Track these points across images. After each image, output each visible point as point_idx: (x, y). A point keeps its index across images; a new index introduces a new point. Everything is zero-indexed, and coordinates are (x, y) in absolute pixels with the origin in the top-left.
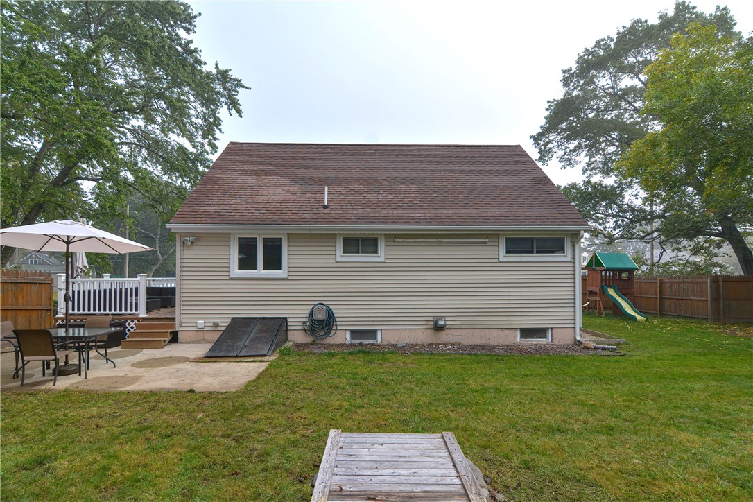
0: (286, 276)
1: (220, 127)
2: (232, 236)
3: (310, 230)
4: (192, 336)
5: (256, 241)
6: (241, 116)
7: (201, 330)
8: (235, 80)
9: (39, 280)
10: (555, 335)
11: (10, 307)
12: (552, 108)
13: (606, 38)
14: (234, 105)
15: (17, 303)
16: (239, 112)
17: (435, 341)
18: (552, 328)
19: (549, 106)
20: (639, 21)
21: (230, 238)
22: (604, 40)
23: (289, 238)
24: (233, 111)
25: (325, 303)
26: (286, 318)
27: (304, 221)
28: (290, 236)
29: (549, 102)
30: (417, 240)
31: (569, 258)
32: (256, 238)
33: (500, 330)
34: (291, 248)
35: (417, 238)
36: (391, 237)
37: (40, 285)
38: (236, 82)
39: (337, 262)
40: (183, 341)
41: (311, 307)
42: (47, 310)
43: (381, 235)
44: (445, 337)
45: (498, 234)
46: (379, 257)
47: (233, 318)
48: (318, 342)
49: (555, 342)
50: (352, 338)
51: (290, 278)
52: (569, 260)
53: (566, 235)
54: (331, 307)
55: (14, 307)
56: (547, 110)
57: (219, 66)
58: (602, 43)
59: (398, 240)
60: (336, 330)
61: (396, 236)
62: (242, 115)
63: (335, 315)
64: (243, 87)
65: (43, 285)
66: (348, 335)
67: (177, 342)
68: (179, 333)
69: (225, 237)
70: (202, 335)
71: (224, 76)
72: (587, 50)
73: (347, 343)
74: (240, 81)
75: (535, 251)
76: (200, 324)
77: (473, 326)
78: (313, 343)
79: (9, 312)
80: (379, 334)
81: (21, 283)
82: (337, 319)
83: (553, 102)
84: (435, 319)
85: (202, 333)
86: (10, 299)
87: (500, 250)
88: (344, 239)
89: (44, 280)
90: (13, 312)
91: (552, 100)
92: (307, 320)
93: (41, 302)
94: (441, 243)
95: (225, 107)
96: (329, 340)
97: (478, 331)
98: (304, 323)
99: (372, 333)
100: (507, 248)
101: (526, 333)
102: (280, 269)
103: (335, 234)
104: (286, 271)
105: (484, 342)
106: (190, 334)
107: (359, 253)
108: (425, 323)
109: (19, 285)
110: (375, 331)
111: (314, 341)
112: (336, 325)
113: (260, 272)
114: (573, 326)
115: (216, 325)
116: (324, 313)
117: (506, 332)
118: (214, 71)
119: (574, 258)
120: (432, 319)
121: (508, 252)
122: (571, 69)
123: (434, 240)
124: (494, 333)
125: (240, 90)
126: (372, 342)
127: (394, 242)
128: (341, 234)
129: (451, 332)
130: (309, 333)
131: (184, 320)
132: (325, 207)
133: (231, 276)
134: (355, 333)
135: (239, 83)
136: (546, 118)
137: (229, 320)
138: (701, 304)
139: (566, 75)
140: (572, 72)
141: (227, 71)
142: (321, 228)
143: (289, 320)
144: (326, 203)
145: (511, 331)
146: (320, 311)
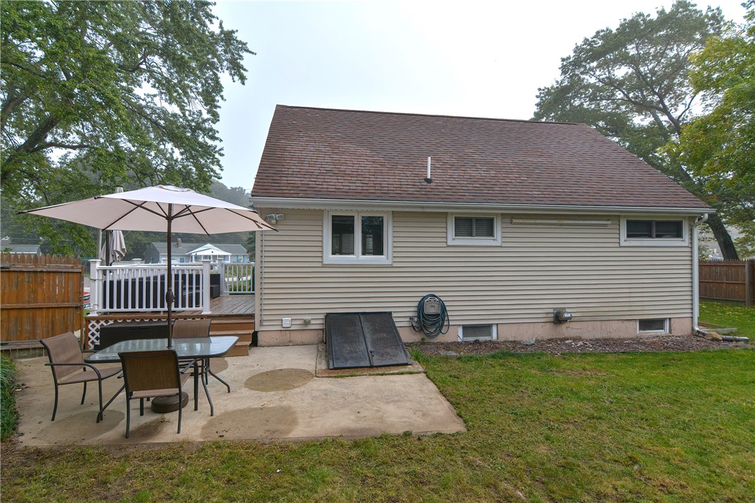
0: (389, 262)
1: (222, 94)
2: (325, 213)
3: (423, 207)
4: (276, 337)
5: (354, 221)
6: (243, 84)
7: (287, 330)
8: (240, 42)
9: (66, 267)
10: (673, 326)
11: (27, 305)
12: (542, 95)
13: (605, 30)
14: (237, 70)
15: (36, 301)
16: (243, 78)
17: (555, 336)
18: (670, 319)
19: (540, 93)
20: (640, 15)
21: (322, 216)
22: (603, 31)
23: (393, 217)
24: (236, 78)
25: (437, 294)
26: (390, 313)
27: (412, 197)
28: (395, 214)
29: (540, 89)
30: (538, 221)
31: (686, 243)
32: (353, 217)
33: (620, 322)
34: (396, 229)
35: (538, 219)
36: (510, 217)
37: (67, 275)
38: (240, 46)
39: (448, 246)
40: (264, 344)
41: (419, 299)
42: (77, 307)
43: (496, 214)
44: (566, 331)
45: (619, 216)
46: (494, 240)
47: (328, 315)
48: (427, 340)
49: (675, 333)
50: (464, 335)
51: (395, 265)
52: (687, 245)
53: (684, 218)
54: (443, 299)
55: (33, 305)
56: (537, 97)
57: (223, 25)
58: (602, 34)
59: (517, 221)
60: (449, 325)
61: (513, 216)
62: (246, 82)
63: (447, 308)
64: (248, 51)
65: (70, 275)
66: (460, 332)
67: (257, 346)
68: (259, 334)
69: (317, 215)
70: (288, 336)
71: (228, 37)
72: (586, 40)
73: (459, 340)
74: (245, 44)
75: (654, 235)
76: (287, 321)
77: (594, 318)
78: (423, 342)
79: (25, 312)
80: (494, 329)
81: (41, 272)
82: (449, 313)
83: (544, 90)
84: (556, 311)
85: (288, 333)
86: (27, 293)
87: (621, 234)
88: (457, 219)
89: (72, 268)
90: (31, 313)
91: (542, 88)
92: (416, 314)
93: (68, 297)
94: (562, 225)
95: (227, 72)
96: (441, 338)
97: (599, 323)
98: (411, 318)
99: (486, 328)
100: (627, 232)
101: (646, 324)
102: (382, 254)
103: (447, 213)
104: (390, 256)
105: (605, 336)
106: (274, 335)
107: (472, 236)
108: (545, 316)
109: (39, 275)
110: (490, 326)
111: (423, 339)
112: (448, 320)
113: (358, 257)
114: (690, 315)
115: (307, 323)
116: (436, 306)
117: (626, 323)
118: (217, 31)
119: (691, 243)
120: (552, 311)
121: (628, 236)
122: (569, 58)
123: (555, 222)
124: (615, 325)
125: (244, 54)
126: (488, 338)
127: (511, 223)
128: (452, 214)
129: (572, 325)
130: (416, 329)
131: (265, 318)
132: (429, 181)
133: (325, 262)
134: (467, 329)
135: (243, 47)
136: (537, 105)
137: (323, 317)
138: (737, 287)
139: (565, 63)
140: (571, 60)
141: (233, 32)
142: (433, 205)
143: (394, 315)
144: (429, 177)
145: (631, 323)
146: (432, 305)
